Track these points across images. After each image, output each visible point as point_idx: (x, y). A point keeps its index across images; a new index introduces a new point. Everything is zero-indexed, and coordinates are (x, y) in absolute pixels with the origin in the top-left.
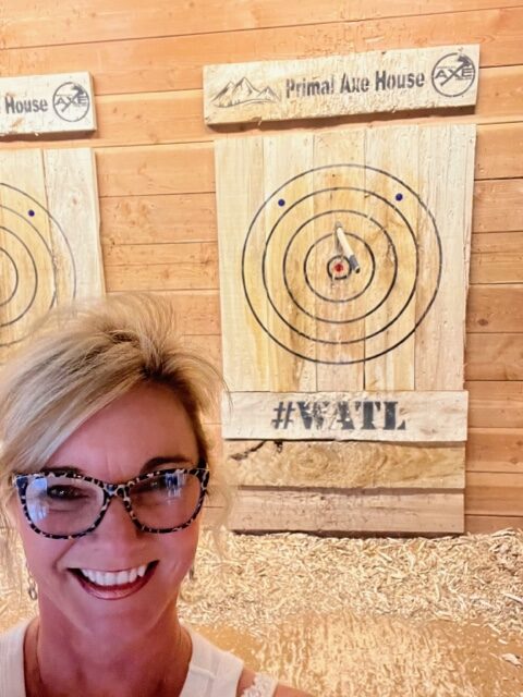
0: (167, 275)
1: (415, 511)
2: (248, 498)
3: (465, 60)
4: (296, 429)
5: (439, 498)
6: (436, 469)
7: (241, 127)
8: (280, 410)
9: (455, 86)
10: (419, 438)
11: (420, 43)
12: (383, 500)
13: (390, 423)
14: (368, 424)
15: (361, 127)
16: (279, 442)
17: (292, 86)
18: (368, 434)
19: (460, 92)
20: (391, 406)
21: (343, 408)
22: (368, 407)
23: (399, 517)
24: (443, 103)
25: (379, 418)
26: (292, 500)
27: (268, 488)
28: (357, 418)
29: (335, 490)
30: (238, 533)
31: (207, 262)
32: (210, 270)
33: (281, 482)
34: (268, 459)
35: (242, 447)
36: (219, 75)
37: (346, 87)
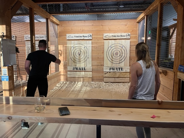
0: (98, 54)
1: (124, 80)
2: (106, 78)
3: (129, 34)
4: (112, 71)
5: (127, 78)
6: (126, 75)
7: (107, 39)
8: (110, 69)
9: (128, 37)
10: (125, 71)
11: (125, 33)
12: (121, 78)
13: (122, 70)
14: (119, 70)
15: (119, 40)
16: (110, 72)
17: (112, 36)
18: (119, 71)
19: (129, 37)
20: (122, 68)
21: (117, 68)
22: (119, 68)
23: (123, 80)
24: (127, 38)
25: (121, 69)
26: (111, 79)
27: (108, 77)
28: (118, 69)
29: (116, 77)
30: (105, 82)
31: (103, 53)
32: (103, 54)
33: (110, 77)
34: (109, 74)
35: (106, 73)
36: (105, 35)
37: (118, 36)
